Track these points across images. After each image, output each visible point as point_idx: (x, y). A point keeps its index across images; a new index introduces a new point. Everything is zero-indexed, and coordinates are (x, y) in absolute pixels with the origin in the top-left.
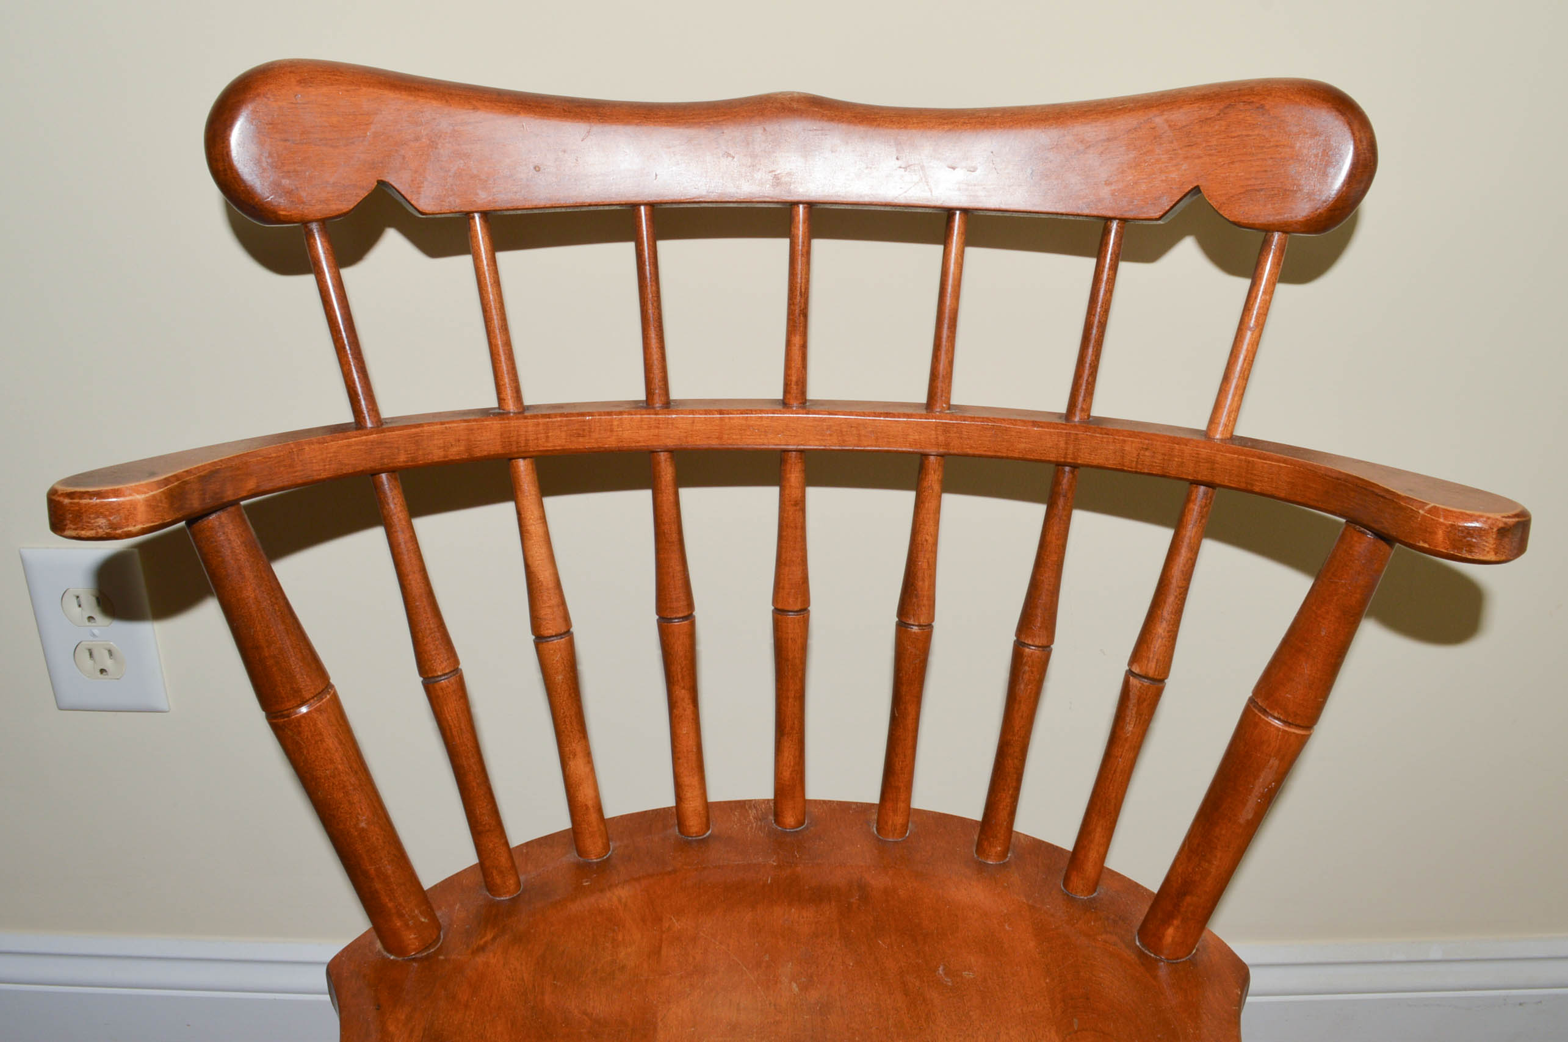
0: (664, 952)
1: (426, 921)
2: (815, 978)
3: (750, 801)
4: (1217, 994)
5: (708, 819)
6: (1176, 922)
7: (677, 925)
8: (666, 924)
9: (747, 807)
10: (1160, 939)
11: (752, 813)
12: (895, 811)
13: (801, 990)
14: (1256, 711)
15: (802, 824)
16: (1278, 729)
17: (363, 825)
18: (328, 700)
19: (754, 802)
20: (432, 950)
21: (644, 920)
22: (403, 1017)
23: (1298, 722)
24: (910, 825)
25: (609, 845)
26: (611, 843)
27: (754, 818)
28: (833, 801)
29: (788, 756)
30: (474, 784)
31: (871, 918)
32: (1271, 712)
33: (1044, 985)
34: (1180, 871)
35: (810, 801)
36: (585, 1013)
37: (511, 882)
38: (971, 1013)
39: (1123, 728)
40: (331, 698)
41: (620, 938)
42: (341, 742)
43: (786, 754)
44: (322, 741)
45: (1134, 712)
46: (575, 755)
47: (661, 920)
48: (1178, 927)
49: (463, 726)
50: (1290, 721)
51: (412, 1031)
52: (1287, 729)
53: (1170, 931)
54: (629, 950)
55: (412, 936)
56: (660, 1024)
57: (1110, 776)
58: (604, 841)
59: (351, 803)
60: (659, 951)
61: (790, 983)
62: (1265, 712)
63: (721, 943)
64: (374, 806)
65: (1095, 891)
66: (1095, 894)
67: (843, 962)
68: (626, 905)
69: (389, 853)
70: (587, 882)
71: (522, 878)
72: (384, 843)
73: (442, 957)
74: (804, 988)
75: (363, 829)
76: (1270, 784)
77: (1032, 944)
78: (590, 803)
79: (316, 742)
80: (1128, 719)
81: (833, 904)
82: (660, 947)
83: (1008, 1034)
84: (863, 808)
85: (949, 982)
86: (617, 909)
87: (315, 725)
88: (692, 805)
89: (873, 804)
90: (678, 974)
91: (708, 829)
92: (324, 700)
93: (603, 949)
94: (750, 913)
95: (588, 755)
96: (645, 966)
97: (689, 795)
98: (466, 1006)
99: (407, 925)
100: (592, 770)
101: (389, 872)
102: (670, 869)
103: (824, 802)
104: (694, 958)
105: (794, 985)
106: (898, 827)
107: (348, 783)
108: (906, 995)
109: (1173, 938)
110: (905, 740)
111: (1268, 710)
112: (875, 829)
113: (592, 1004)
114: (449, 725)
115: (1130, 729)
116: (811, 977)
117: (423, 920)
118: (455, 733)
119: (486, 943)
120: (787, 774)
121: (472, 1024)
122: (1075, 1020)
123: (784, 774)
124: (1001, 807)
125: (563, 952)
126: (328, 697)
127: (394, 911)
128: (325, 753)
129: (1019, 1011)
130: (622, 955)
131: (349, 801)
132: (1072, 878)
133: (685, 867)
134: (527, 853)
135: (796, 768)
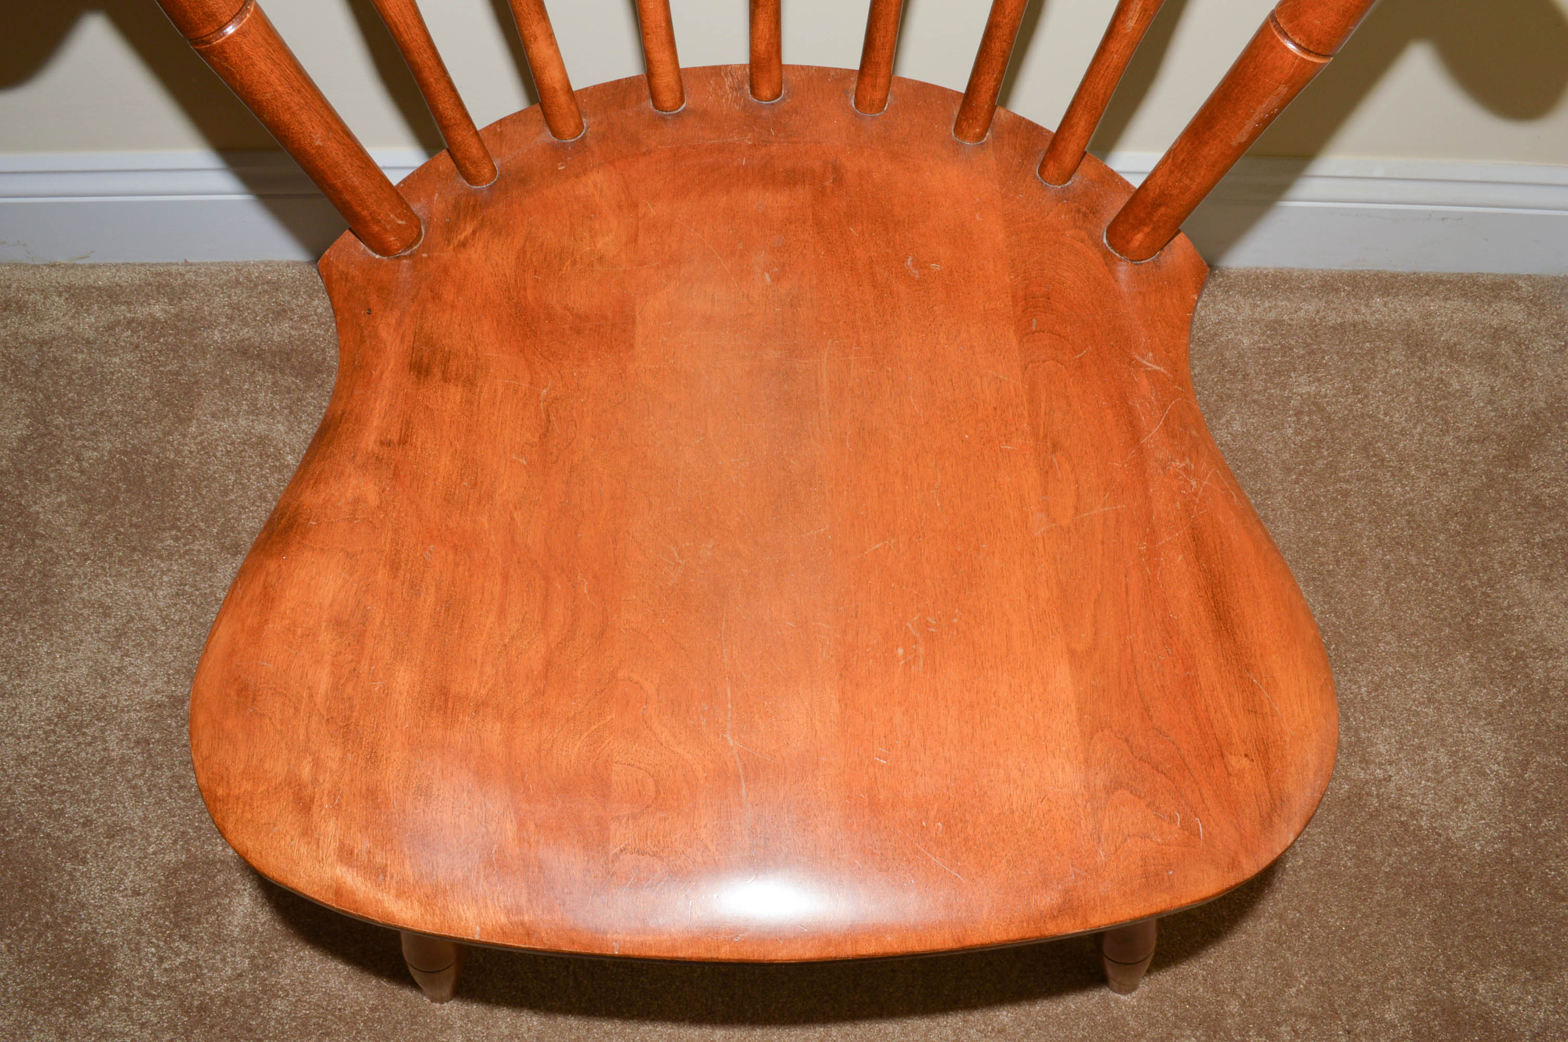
0: (640, 239)
1: (404, 222)
2: (787, 268)
3: (726, 66)
4: (1175, 300)
5: (682, 93)
6: (1147, 229)
7: (653, 212)
8: (642, 210)
9: (723, 74)
10: (1128, 242)
11: (728, 81)
12: (874, 87)
13: (773, 280)
14: (1276, 33)
15: (778, 96)
16: (1296, 57)
17: (318, 143)
18: (249, 19)
19: (729, 69)
20: (415, 248)
21: (620, 207)
22: (394, 321)
23: (1320, 51)
24: (889, 97)
25: (582, 124)
26: (584, 120)
27: (731, 88)
28: (812, 67)
29: (764, 27)
30: (432, 80)
31: (844, 204)
32: (1292, 37)
33: (1008, 281)
34: (1159, 182)
35: (788, 66)
36: (566, 308)
37: (486, 171)
38: (935, 308)
39: (1123, 22)
40: (252, 15)
41: (597, 226)
42: (274, 63)
43: (761, 27)
44: (253, 64)
45: (1139, 7)
46: (536, 39)
47: (637, 206)
48: (1148, 233)
49: (409, 21)
50: (1311, 49)
51: (403, 336)
52: (1305, 57)
53: (1139, 237)
54: (607, 239)
55: (392, 239)
56: (638, 317)
57: (1102, 72)
58: (577, 120)
59: (301, 123)
60: (636, 240)
61: (763, 274)
62: (1286, 35)
63: (696, 230)
64: (327, 123)
65: (1069, 179)
66: (1069, 183)
67: (815, 251)
68: (602, 191)
69: (352, 166)
70: (562, 165)
71: (496, 163)
72: (345, 156)
73: (425, 255)
74: (776, 279)
75: (319, 147)
76: (1273, 110)
77: (1001, 236)
78: (558, 86)
79: (247, 67)
80: (1130, 15)
81: (807, 186)
82: (637, 236)
83: (968, 331)
84: (842, 75)
85: (916, 274)
86: (594, 195)
87: (241, 49)
88: (665, 80)
89: (853, 71)
90: (655, 264)
91: (683, 102)
92: (245, 20)
93: (581, 239)
94: (725, 198)
95: (551, 35)
96: (623, 256)
97: (660, 70)
98: (453, 307)
99: (385, 229)
100: (557, 51)
101: (357, 184)
102: (644, 150)
103: (802, 67)
104: (670, 246)
105: (767, 276)
106: (877, 102)
107: (292, 104)
108: (874, 287)
109: (1141, 242)
110: (887, 15)
111: (1289, 34)
112: (853, 101)
113: (572, 297)
114: (395, 23)
115: (1132, 25)
116: (784, 266)
117: (400, 222)
118: (402, 29)
119: (466, 238)
120: (762, 47)
121: (460, 325)
122: (1034, 320)
123: (759, 47)
124: (984, 90)
125: (542, 244)
126: (248, 16)
127: (369, 218)
128: (260, 77)
129: (981, 308)
130: (599, 245)
131: (298, 121)
132: (1048, 167)
133: (660, 147)
134: (501, 132)
135: (772, 41)
